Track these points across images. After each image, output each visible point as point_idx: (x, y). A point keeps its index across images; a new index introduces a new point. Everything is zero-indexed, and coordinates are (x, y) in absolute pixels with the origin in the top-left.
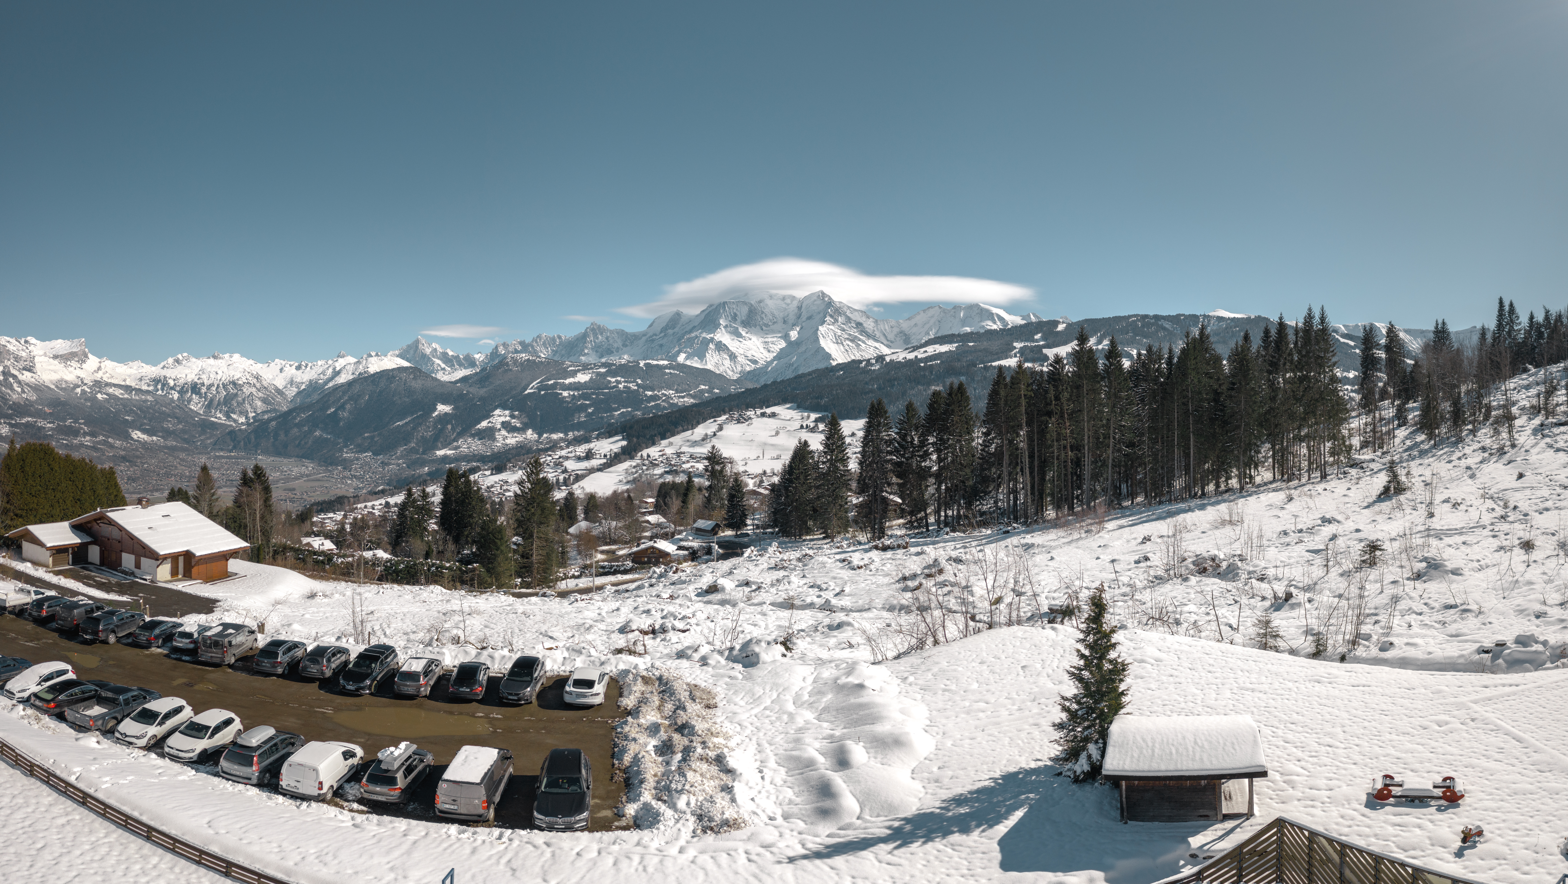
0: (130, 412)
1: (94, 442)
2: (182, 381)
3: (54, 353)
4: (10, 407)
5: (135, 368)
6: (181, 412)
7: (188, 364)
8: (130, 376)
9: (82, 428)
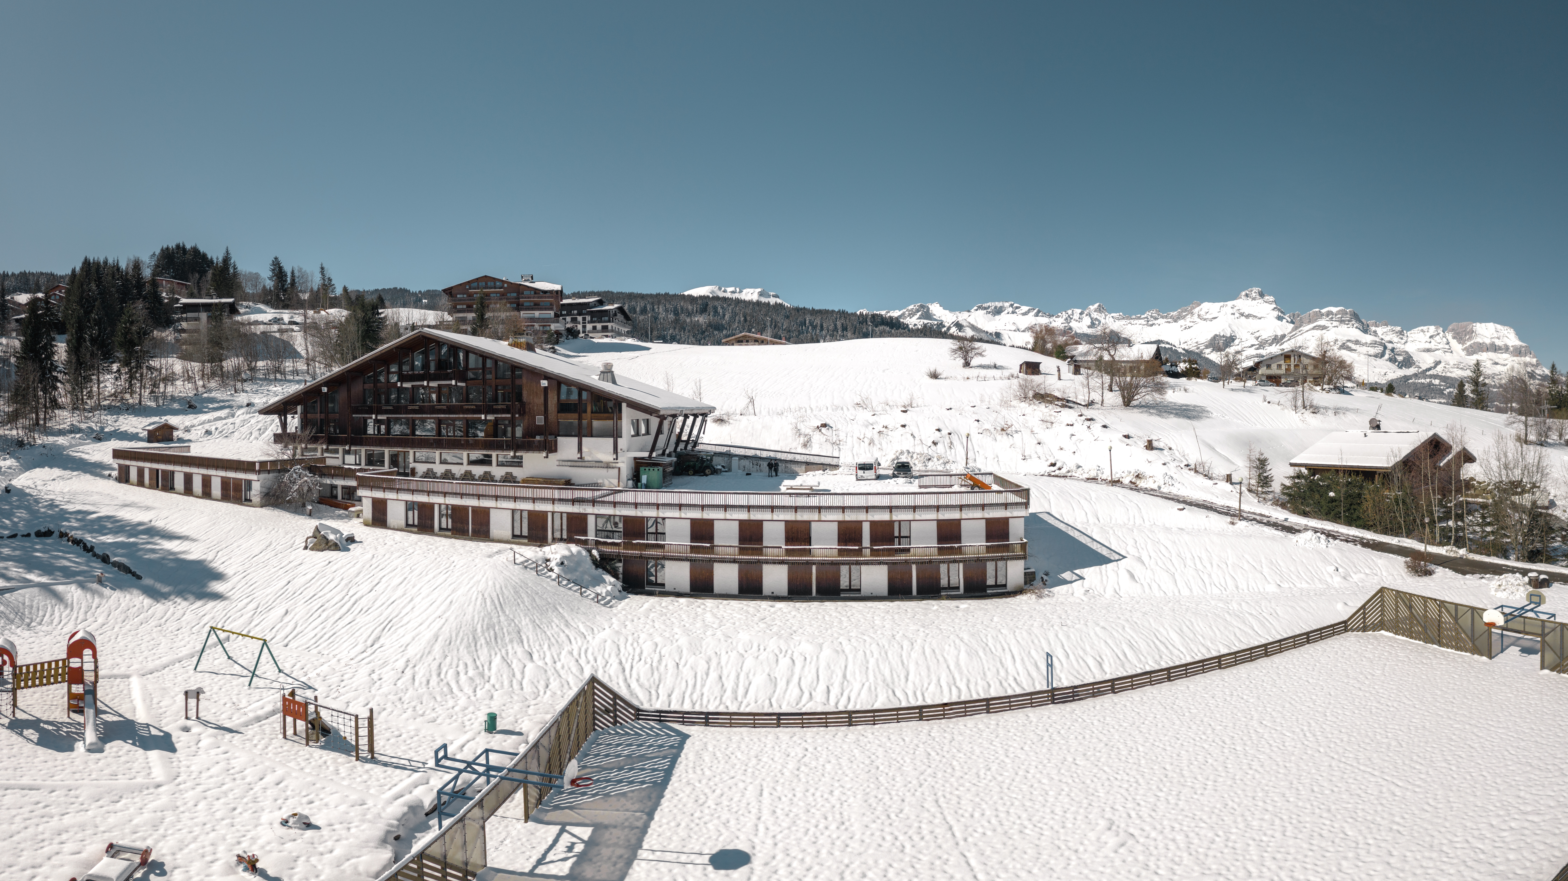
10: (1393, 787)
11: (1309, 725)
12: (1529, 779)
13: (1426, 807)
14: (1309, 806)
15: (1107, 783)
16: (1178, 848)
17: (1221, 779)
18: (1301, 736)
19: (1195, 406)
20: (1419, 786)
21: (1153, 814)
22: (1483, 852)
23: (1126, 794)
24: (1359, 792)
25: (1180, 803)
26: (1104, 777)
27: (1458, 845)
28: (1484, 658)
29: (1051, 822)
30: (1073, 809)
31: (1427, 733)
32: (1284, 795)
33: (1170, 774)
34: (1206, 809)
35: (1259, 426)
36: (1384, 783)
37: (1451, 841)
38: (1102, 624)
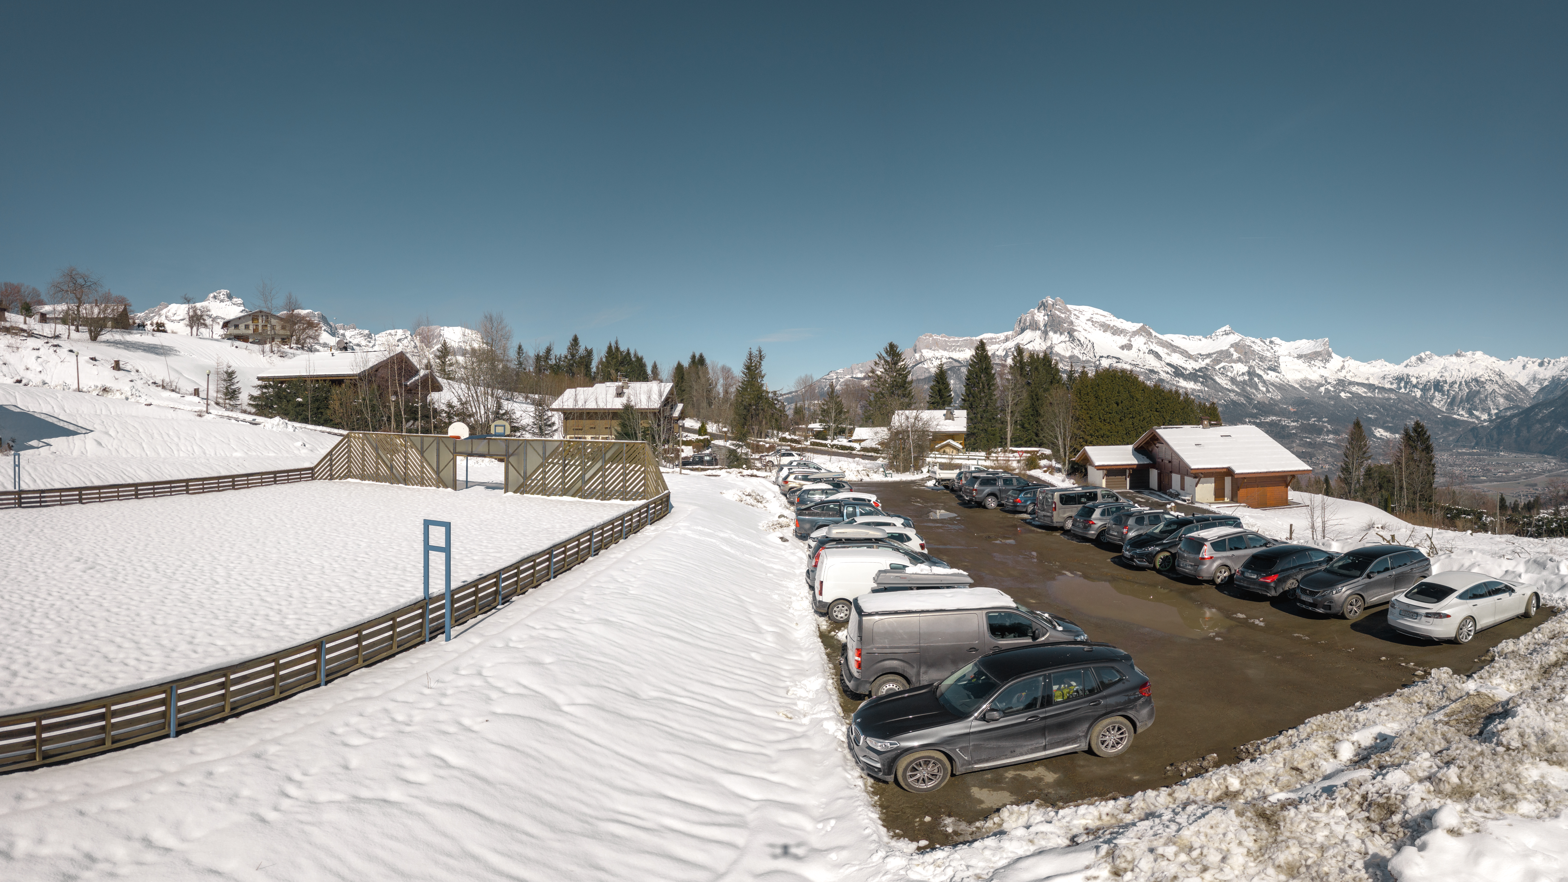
0: (1373, 410)
1: (1336, 440)
2: (1424, 379)
3: (1299, 353)
4: (1255, 407)
5: (1378, 366)
6: (1423, 410)
7: (1432, 362)
8: (1373, 375)
9: (1326, 427)
19: (163, 347)
28: (450, 490)
38: (70, 463)
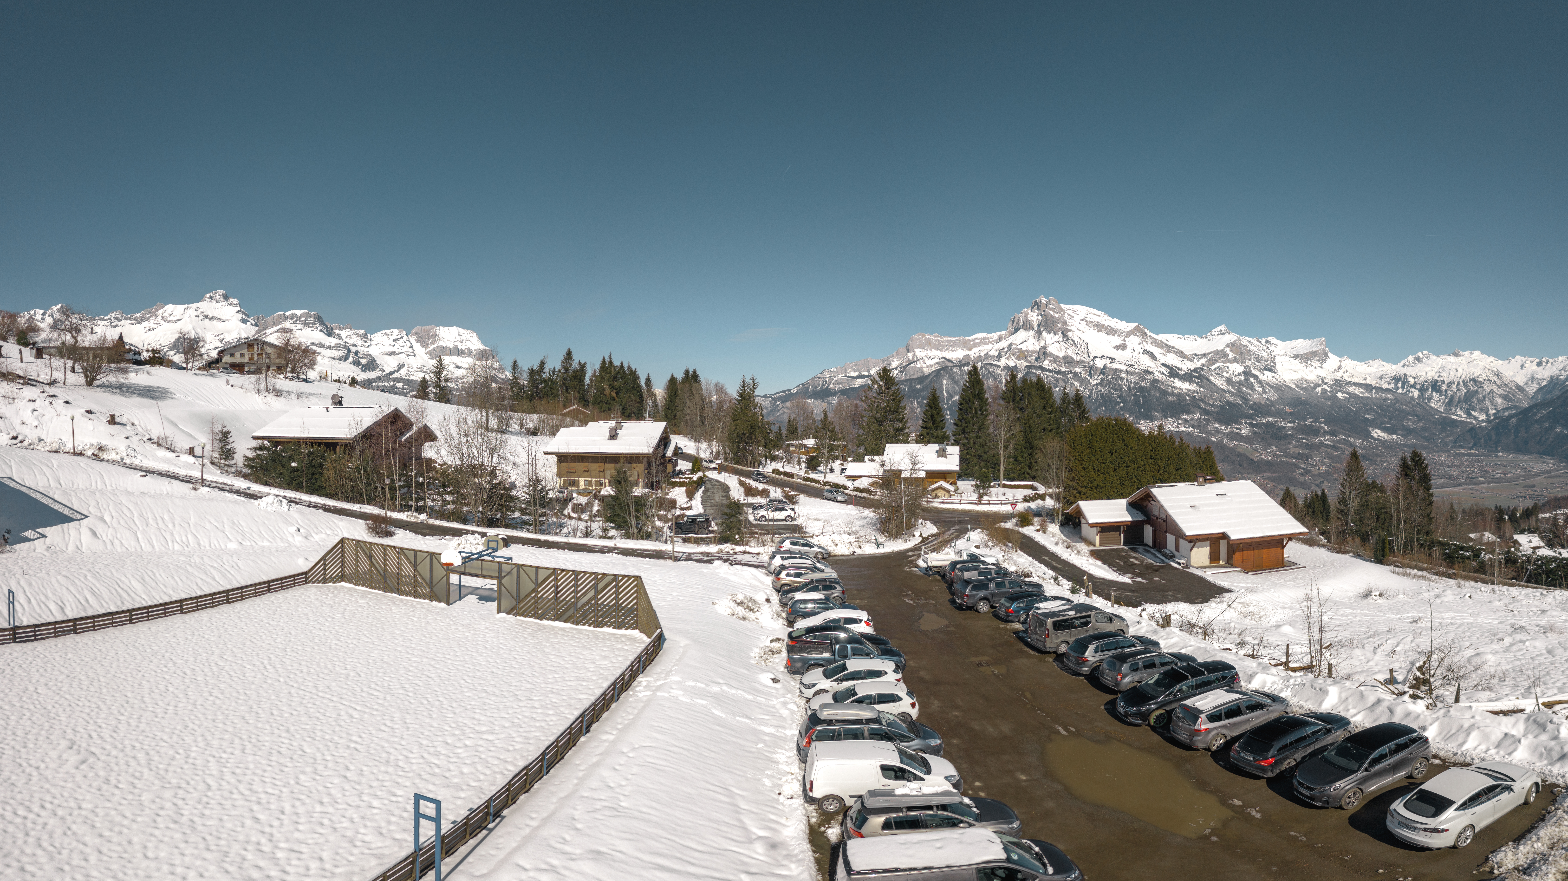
0: (1370, 411)
1: (1333, 441)
2: (1421, 380)
3: (1295, 353)
4: (1251, 408)
5: (1375, 366)
6: (1421, 410)
7: (1429, 362)
8: (1370, 375)
9: (1322, 428)
10: (351, 711)
11: (270, 659)
12: (485, 704)
13: (383, 728)
14: (268, 727)
15: (68, 709)
16: (139, 764)
17: (181, 705)
18: (261, 668)
19: (158, 388)
20: (376, 710)
21: (115, 735)
22: (438, 766)
23: (87, 718)
24: (318, 715)
25: (141, 725)
26: (66, 703)
27: (414, 761)
28: (443, 605)
29: (13, 743)
30: (34, 731)
31: (385, 666)
32: (243, 718)
33: (131, 701)
34: (167, 730)
35: (222, 408)
36: (342, 707)
37: (407, 757)
38: (64, 573)
